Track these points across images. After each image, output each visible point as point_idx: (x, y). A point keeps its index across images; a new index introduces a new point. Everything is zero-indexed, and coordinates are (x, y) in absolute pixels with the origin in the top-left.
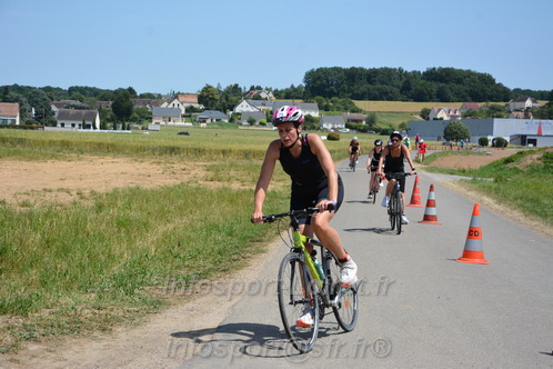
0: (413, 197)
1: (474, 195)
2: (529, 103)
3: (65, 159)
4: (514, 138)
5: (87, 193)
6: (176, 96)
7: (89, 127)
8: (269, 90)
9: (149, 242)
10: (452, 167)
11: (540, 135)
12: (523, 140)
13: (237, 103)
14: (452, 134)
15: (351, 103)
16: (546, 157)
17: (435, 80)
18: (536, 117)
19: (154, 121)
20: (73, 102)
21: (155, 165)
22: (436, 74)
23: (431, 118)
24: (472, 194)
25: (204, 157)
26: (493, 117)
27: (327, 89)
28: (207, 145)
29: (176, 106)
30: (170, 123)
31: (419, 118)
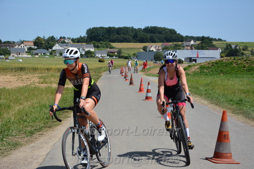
2: (192, 42)
4: (186, 59)
6: (22, 42)
8: (69, 38)
9: (10, 115)
11: (198, 57)
12: (191, 60)
13: (53, 45)
14: (158, 57)
16: (201, 67)
17: (147, 32)
18: (196, 49)
19: (12, 55)
21: (13, 77)
22: (149, 29)
23: (148, 51)
25: (38, 72)
26: (176, 49)
27: (97, 38)
28: (39, 66)
29: (23, 47)
30: (20, 56)
31: (142, 50)
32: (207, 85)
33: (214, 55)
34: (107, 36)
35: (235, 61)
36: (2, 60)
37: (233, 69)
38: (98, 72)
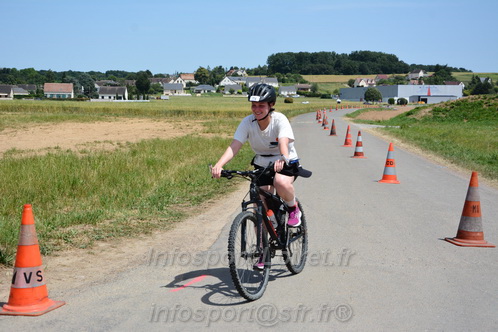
0: (346, 140)
1: (387, 138)
2: (421, 74)
3: (106, 120)
4: (411, 98)
5: (124, 143)
6: (179, 75)
7: (120, 98)
8: (243, 69)
9: (170, 174)
10: (371, 119)
11: (429, 96)
12: (420, 99)
13: (221, 79)
14: (370, 96)
15: (300, 77)
16: (434, 110)
17: (357, 59)
18: (426, 83)
19: (165, 93)
20: (109, 82)
21: (168, 123)
22: (358, 55)
23: (355, 86)
24: (386, 137)
25: (200, 117)
26: (398, 84)
27: (283, 68)
28: (202, 109)
29: (179, 82)
30: (176, 94)
31: (347, 86)
32: (444, 136)
33: (455, 92)
34: (297, 66)
35: (485, 101)
36: (152, 100)
37: (482, 112)
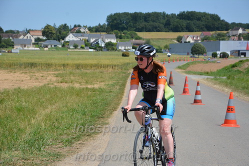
0: (184, 89)
2: (240, 31)
4: (233, 52)
6: (28, 32)
8: (85, 27)
10: (200, 71)
11: (247, 50)
12: (239, 53)
13: (66, 35)
14: (196, 50)
15: (135, 34)
17: (184, 19)
18: (245, 39)
19: (15, 47)
21: (23, 75)
22: (186, 15)
23: (183, 42)
24: (217, 86)
25: (52, 68)
26: (220, 40)
27: (121, 26)
28: (53, 61)
29: (29, 38)
30: (26, 48)
31: (176, 42)
34: (132, 24)
36: (4, 54)
38: (125, 69)
